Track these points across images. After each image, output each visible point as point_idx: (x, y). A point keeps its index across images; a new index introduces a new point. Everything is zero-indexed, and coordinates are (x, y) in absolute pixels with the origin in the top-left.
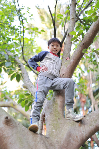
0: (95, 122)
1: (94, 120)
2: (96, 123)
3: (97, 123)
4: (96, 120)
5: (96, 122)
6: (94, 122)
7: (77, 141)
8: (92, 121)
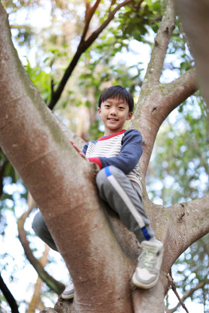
0: (200, 223)
1: (198, 218)
2: (202, 225)
3: (204, 224)
4: (202, 219)
5: (202, 223)
6: (198, 222)
7: (175, 250)
8: (195, 219)
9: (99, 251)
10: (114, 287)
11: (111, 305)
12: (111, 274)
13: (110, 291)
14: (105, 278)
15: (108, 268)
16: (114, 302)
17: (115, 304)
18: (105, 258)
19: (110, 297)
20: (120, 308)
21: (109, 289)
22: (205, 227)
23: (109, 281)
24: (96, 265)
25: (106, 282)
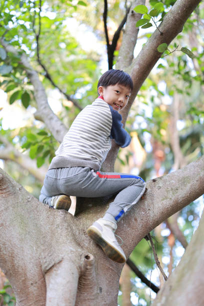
0: (173, 194)
1: (172, 189)
2: (176, 195)
4: (177, 189)
5: (177, 193)
6: (171, 193)
8: (167, 191)
9: (7, 246)
10: (25, 274)
11: (27, 290)
12: (21, 263)
13: (23, 279)
14: (17, 268)
15: (18, 259)
16: (28, 288)
17: (29, 289)
18: (13, 250)
19: (25, 284)
20: (35, 292)
21: (22, 277)
22: (180, 196)
23: (20, 270)
24: (7, 258)
25: (18, 271)
